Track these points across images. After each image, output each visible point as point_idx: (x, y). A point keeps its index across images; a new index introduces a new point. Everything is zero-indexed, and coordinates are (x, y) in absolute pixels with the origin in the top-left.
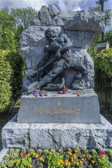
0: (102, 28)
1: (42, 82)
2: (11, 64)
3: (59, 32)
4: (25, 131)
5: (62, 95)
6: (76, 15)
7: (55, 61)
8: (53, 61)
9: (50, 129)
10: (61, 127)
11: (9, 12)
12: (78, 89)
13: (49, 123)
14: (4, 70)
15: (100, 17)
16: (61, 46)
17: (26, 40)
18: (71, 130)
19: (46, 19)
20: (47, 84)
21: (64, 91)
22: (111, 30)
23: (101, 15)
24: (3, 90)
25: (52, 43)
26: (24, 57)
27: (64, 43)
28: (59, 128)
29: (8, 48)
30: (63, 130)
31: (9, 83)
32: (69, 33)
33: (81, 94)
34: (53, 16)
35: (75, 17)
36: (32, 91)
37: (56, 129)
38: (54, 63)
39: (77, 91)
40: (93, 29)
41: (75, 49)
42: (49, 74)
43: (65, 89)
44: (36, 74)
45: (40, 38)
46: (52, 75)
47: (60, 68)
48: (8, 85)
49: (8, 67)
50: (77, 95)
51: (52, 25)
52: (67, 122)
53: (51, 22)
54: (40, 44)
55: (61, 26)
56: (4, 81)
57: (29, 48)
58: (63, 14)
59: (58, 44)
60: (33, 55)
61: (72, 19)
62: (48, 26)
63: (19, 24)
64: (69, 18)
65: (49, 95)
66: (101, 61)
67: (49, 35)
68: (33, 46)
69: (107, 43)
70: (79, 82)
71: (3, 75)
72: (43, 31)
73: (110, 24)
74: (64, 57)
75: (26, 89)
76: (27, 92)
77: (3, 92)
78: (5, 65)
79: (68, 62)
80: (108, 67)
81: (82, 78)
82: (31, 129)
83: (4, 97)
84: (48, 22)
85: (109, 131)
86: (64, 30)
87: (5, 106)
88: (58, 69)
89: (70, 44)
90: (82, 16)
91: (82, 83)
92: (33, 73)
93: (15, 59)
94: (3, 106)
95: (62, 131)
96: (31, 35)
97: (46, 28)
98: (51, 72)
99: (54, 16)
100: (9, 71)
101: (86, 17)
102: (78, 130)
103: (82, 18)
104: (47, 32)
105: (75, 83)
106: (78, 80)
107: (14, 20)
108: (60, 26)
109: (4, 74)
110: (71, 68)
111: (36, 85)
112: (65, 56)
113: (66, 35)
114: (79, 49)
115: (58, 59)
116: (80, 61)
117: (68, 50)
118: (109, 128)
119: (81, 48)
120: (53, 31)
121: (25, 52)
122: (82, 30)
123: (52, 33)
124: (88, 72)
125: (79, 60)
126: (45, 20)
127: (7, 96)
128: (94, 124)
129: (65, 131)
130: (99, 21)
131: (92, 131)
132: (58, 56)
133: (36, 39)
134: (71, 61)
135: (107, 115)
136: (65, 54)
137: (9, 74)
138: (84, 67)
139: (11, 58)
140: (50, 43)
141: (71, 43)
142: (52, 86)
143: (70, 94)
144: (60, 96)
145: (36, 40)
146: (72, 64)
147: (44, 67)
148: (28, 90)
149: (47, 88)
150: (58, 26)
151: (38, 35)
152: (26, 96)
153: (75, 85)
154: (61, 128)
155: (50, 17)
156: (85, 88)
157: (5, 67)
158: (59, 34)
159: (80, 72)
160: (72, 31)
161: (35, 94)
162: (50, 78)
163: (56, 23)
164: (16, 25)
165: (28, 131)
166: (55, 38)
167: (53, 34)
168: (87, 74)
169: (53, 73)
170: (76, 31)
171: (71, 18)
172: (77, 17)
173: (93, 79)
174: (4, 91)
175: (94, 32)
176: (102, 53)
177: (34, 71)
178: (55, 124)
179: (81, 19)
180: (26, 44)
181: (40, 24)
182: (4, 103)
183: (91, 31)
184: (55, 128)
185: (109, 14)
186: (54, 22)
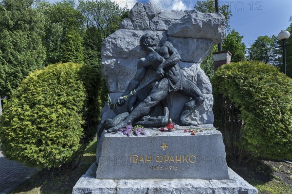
0: (222, 34)
1: (135, 114)
2: (84, 84)
3: (161, 39)
4: (110, 191)
5: (167, 133)
6: (185, 16)
7: (155, 81)
8: (151, 80)
9: (150, 188)
10: (168, 185)
11: (76, 5)
12: (190, 124)
13: (147, 178)
14: (74, 95)
15: (218, 20)
16: (164, 60)
17: (111, 50)
18: (183, 189)
19: (141, 21)
20: (143, 117)
21: (169, 126)
22: (231, 34)
23: (219, 18)
24: (72, 125)
25: (151, 55)
26: (106, 74)
27: (168, 56)
28: (164, 187)
29: (71, 59)
30: (170, 189)
31: (81, 115)
32: (174, 41)
33: (197, 131)
34: (151, 17)
35: (183, 19)
36: (120, 126)
37: (160, 188)
38: (153, 84)
39: (189, 127)
40: (209, 36)
41: (183, 63)
42: (146, 100)
43: (172, 125)
44: (125, 101)
45: (131, 48)
46: (151, 102)
47: (162, 92)
48: (79, 117)
49: (80, 90)
50: (190, 133)
51: (150, 29)
52: (175, 177)
53: (148, 24)
54: (132, 55)
55: (163, 30)
56: (74, 112)
57: (114, 61)
58: (165, 14)
59: (160, 56)
60: (119, 72)
61: (179, 22)
62: (143, 30)
63: (89, 23)
64: (174, 19)
65: (147, 134)
66: (222, 81)
67: (146, 43)
68: (120, 58)
69: (228, 54)
70: (191, 114)
71: (73, 102)
72: (137, 37)
73: (229, 26)
74: (169, 76)
75: (110, 124)
76: (112, 128)
77: (71, 130)
78: (76, 86)
79: (174, 83)
80: (233, 90)
81: (195, 107)
82: (120, 188)
83: (71, 137)
84: (144, 25)
85: (243, 190)
86: (168, 36)
87: (72, 152)
88: (160, 93)
89: (177, 56)
90: (194, 19)
91: (195, 116)
92: (120, 100)
93: (91, 77)
94: (70, 152)
95: (169, 191)
96: (118, 42)
97: (141, 33)
98: (150, 98)
99: (153, 16)
100: (81, 96)
101: (199, 20)
102: (195, 189)
103: (193, 20)
104: (143, 39)
105: (185, 116)
106: (190, 110)
107: (82, 17)
108: (161, 30)
109: (74, 100)
110: (179, 91)
111: (126, 118)
112: (171, 74)
113: (170, 44)
114: (190, 64)
115: (160, 79)
116: (192, 81)
117: (175, 64)
118: (241, 186)
119: (192, 62)
120: (151, 38)
121: (108, 66)
122: (193, 37)
123: (150, 40)
124: (204, 98)
125: (189, 79)
126: (140, 23)
127: (77, 136)
128: (218, 179)
129: (174, 192)
130: (217, 26)
131: (216, 190)
132: (161, 74)
133: (126, 48)
134: (179, 82)
135: (235, 167)
136: (170, 71)
137: (82, 100)
138: (198, 91)
139: (86, 75)
140: (148, 54)
141: (179, 56)
142: (150, 120)
143: (179, 131)
144: (165, 134)
145: (126, 50)
146: (180, 85)
147: (137, 89)
148: (114, 126)
149: (143, 122)
150: (159, 30)
151: (129, 43)
152: (111, 135)
153: (185, 119)
154: (166, 187)
155: (147, 18)
156: (199, 123)
157: (75, 90)
158: (161, 41)
159: (191, 98)
160: (179, 37)
161: (127, 132)
162: (148, 107)
163: (156, 27)
164: (85, 24)
165: (115, 192)
166: (155, 48)
167: (152, 42)
168: (203, 101)
169: (152, 100)
170: (185, 38)
171: (176, 20)
172: (187, 19)
173: (211, 109)
174: (73, 128)
175: (211, 40)
176: (222, 70)
177: (122, 96)
178: (157, 180)
179: (192, 22)
180: (111, 55)
181: (132, 27)
182: (71, 147)
183: (206, 39)
184: (158, 187)
185: (226, 12)
186: (153, 25)
